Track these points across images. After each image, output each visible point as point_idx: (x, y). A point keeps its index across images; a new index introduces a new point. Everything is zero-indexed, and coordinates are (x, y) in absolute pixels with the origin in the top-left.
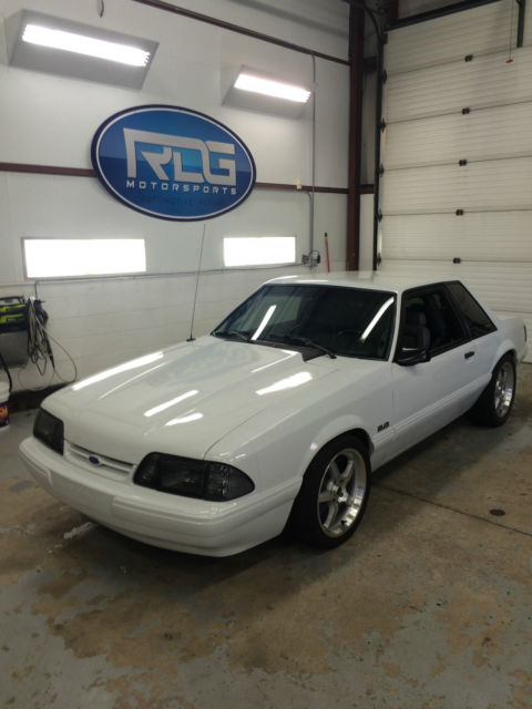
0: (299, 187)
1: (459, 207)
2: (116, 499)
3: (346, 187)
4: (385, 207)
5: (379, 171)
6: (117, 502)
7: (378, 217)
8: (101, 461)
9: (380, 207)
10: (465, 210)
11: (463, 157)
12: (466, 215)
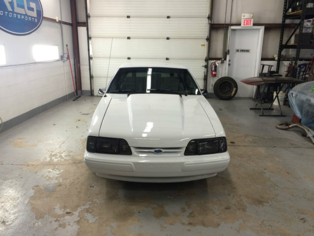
0: (57, 21)
1: (129, 36)
2: (185, 163)
3: (71, 22)
4: (91, 34)
5: (88, 16)
6: (187, 164)
7: (89, 38)
8: (163, 151)
9: (89, 34)
10: (131, 37)
11: (128, 15)
12: (131, 40)
